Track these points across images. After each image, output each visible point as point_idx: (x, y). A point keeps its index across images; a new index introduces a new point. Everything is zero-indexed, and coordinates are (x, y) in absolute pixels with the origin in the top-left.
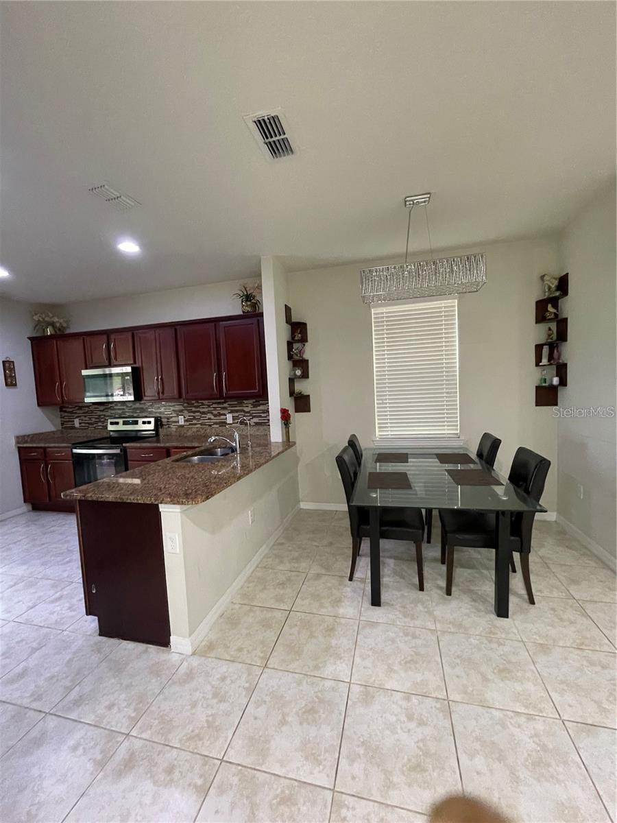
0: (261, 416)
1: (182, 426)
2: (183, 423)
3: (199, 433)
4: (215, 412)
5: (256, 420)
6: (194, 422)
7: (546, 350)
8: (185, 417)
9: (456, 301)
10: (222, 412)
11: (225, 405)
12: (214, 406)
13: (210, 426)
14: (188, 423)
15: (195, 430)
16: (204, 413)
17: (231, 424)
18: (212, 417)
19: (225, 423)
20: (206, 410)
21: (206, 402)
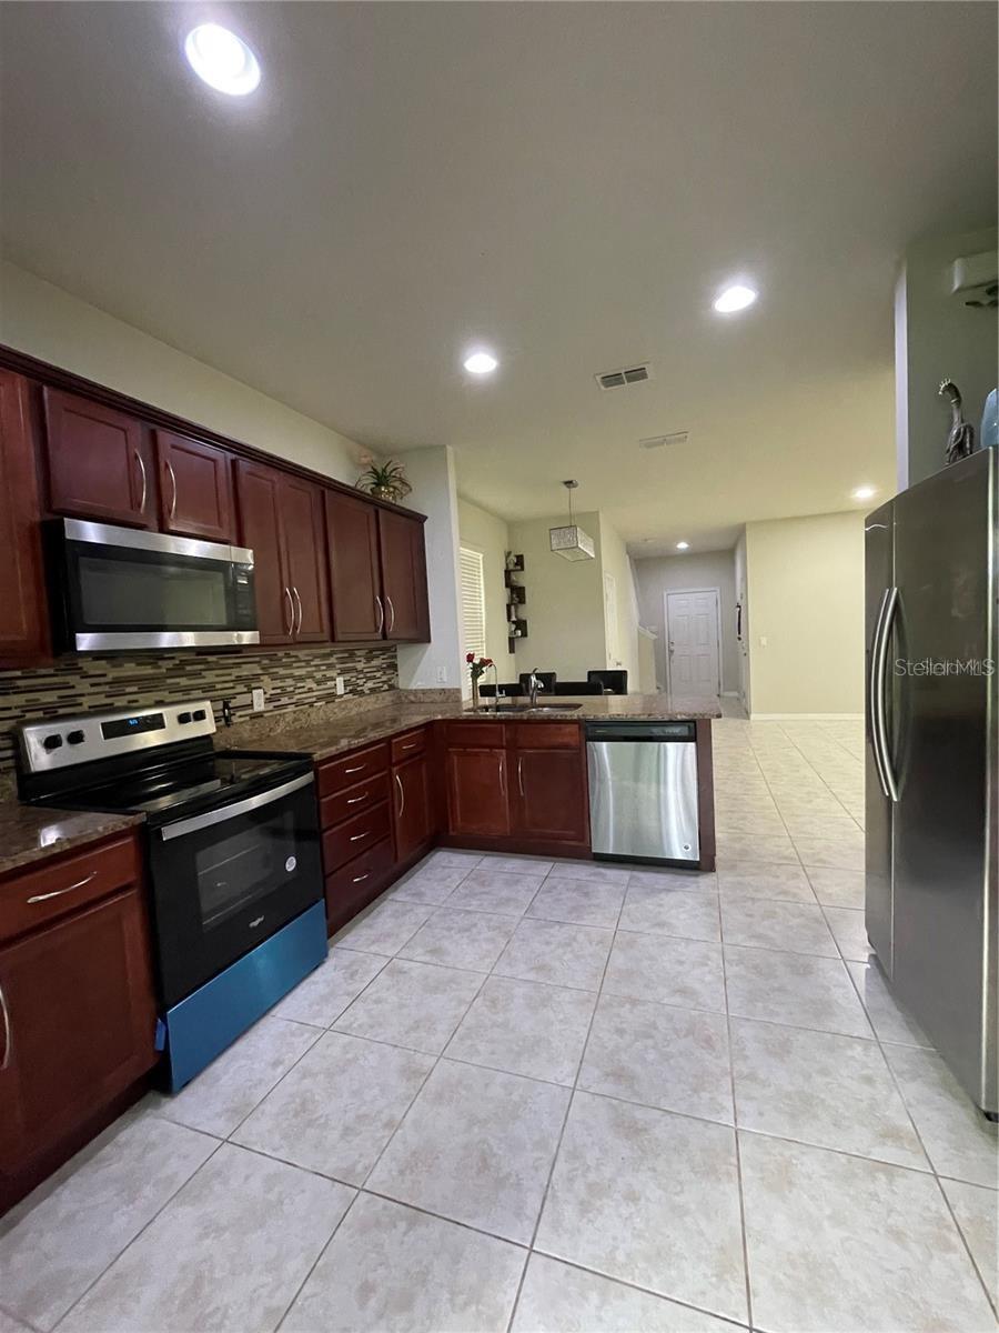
0: (375, 677)
1: (259, 715)
2: (262, 708)
3: (297, 725)
4: (319, 675)
5: (370, 684)
6: (285, 700)
7: (513, 607)
8: (265, 693)
9: (481, 556)
10: (329, 674)
11: (333, 660)
12: (317, 662)
13: (311, 704)
14: (271, 706)
15: (289, 718)
16: (301, 679)
17: (341, 696)
18: (314, 686)
19: (333, 695)
20: (302, 672)
21: (302, 654)
